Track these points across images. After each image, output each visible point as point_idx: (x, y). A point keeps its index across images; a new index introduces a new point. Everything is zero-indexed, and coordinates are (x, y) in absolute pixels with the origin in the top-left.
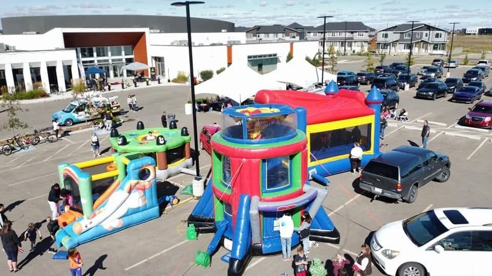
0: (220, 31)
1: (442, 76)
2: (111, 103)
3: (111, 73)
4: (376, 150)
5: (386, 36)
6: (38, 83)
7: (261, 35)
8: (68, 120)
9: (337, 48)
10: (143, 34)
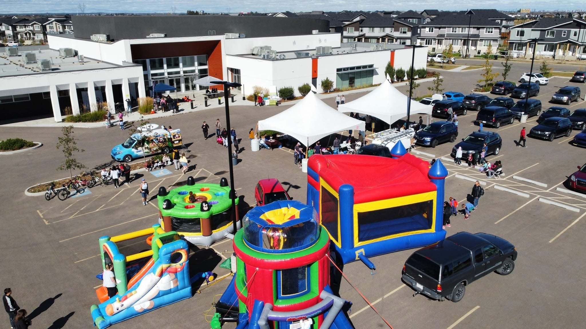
0: (311, 33)
1: (578, 99)
2: (172, 137)
3: (183, 86)
4: (439, 228)
5: (522, 34)
6: (103, 103)
7: (364, 29)
8: (127, 156)
9: (457, 47)
10: (218, 42)
